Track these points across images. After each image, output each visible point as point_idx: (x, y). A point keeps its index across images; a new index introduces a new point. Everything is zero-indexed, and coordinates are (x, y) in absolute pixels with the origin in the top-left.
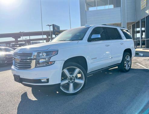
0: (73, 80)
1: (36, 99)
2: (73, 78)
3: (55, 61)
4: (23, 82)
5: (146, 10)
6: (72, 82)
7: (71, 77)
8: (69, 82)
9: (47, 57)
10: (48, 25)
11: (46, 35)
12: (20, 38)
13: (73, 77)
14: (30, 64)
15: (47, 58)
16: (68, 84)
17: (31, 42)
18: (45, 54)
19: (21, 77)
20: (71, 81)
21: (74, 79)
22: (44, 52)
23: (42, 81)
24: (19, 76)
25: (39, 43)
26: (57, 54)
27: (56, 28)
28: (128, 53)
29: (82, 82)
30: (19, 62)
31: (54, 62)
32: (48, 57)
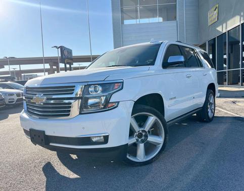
0: (143, 138)
1: (76, 176)
2: (144, 134)
3: (118, 102)
4: (51, 144)
5: (218, 27)
6: (142, 141)
7: (141, 132)
8: (137, 140)
9: (104, 94)
10: (55, 47)
11: (48, 64)
12: (4, 67)
13: (144, 131)
14: (70, 107)
15: (103, 96)
16: (135, 145)
17: (22, 74)
18: (100, 88)
19: (48, 133)
20: (140, 140)
21: (146, 136)
22: (98, 84)
23: (94, 140)
24: (44, 132)
25: (37, 76)
26: (122, 88)
27: (66, 53)
28: (212, 91)
29: (159, 140)
30: (42, 104)
31: (118, 104)
32: (106, 94)
